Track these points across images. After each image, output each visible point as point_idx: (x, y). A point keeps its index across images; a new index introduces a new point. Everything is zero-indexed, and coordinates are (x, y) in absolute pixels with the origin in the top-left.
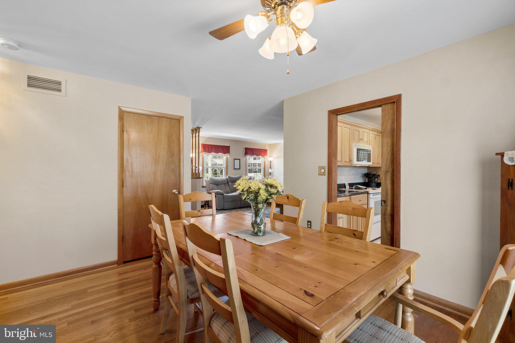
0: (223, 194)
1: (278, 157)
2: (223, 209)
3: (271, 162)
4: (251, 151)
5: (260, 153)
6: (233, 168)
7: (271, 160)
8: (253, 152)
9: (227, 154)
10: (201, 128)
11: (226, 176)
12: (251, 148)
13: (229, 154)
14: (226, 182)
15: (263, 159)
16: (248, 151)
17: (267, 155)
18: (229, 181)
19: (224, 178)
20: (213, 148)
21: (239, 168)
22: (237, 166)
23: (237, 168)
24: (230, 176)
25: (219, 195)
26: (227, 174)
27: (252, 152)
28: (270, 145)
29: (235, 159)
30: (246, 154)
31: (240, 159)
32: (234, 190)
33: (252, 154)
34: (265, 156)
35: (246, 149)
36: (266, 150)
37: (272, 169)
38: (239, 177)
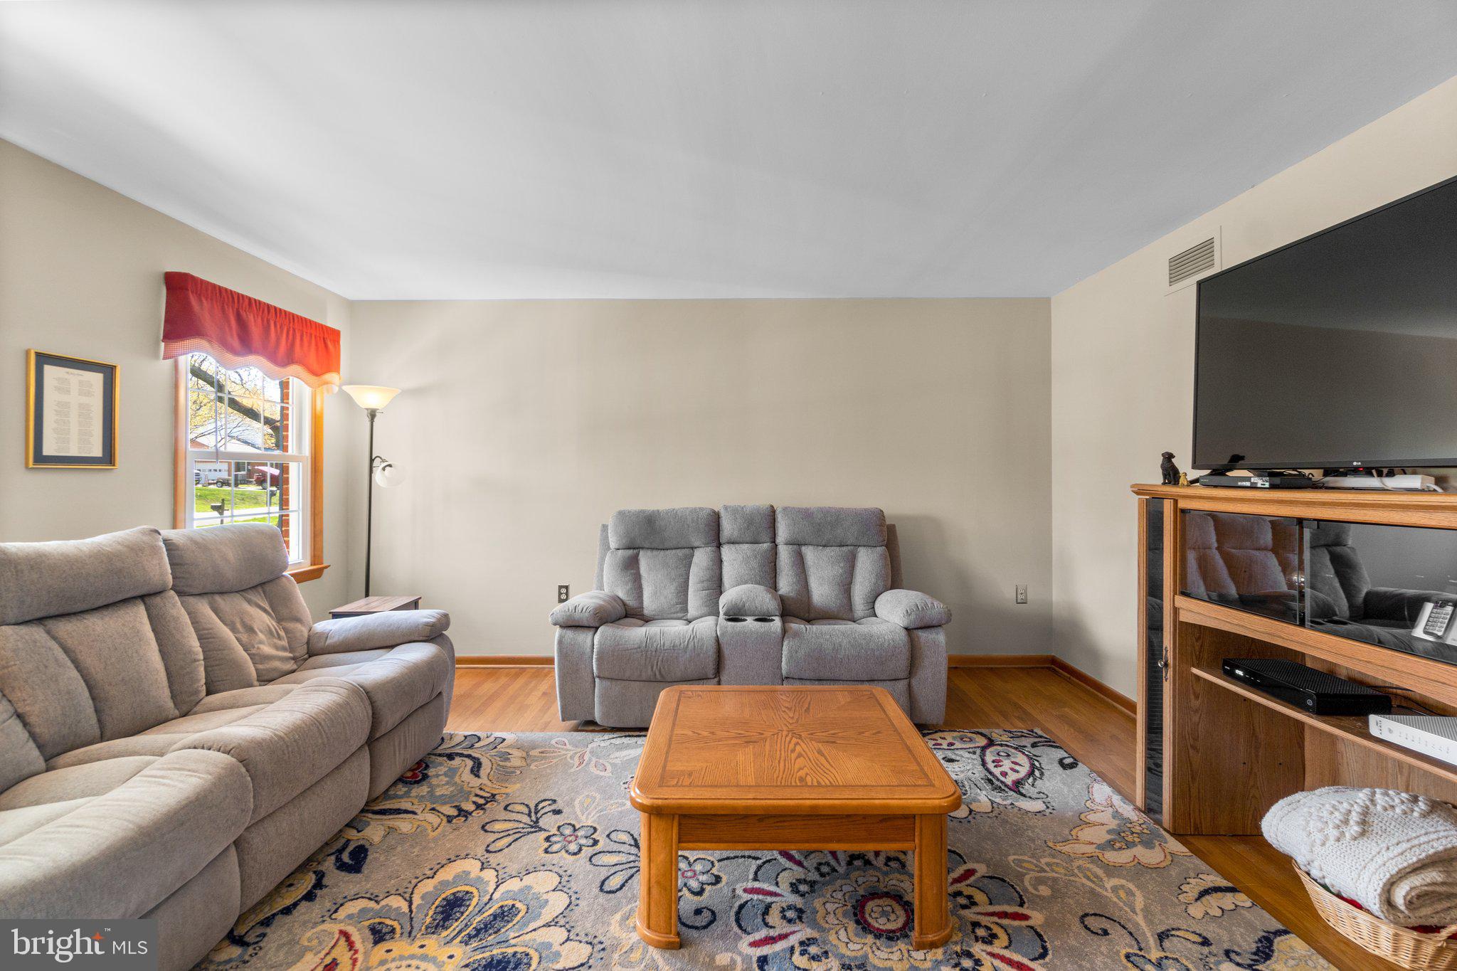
3: (372, 415)
4: (231, 316)
5: (293, 344)
6: (16, 452)
7: (371, 407)
8: (240, 321)
12: (231, 294)
15: (312, 390)
16: (201, 310)
17: (337, 370)
21: (98, 452)
22: (74, 427)
23: (73, 454)
27: (233, 323)
28: (353, 307)
29: (45, 361)
30: (177, 327)
31: (108, 372)
32: (90, 710)
33: (236, 343)
34: (328, 377)
35: (177, 285)
36: (335, 335)
37: (390, 466)
38: (135, 549)
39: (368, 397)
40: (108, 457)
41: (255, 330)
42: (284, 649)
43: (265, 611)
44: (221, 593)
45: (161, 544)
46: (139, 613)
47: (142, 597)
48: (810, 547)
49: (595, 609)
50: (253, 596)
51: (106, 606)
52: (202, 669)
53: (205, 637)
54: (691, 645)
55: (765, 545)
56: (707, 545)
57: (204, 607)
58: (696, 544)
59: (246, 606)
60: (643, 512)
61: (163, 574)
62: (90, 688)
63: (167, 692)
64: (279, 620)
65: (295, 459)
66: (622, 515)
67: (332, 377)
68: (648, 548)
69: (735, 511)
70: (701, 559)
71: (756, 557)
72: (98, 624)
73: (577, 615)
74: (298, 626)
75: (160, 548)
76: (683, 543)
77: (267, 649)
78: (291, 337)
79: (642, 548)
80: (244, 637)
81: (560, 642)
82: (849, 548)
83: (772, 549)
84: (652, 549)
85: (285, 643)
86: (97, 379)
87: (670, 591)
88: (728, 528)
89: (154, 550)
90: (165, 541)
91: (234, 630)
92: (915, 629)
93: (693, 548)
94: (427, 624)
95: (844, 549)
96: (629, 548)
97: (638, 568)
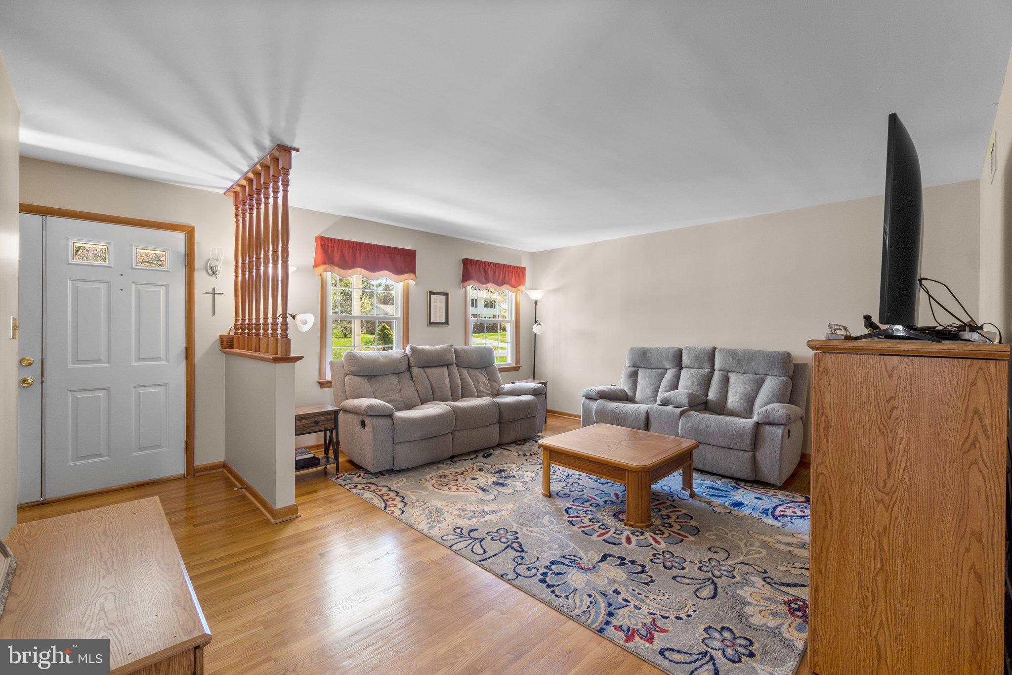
0: (390, 416)
1: (556, 291)
2: (392, 470)
3: (536, 303)
4: (482, 271)
5: (505, 276)
6: (425, 321)
7: (537, 299)
8: (485, 272)
9: (406, 276)
10: (297, 150)
11: (404, 348)
12: (482, 262)
13: (412, 275)
14: (404, 366)
15: (514, 295)
16: (472, 270)
17: (524, 285)
18: (412, 363)
19: (397, 353)
20: (358, 254)
21: (444, 321)
22: (438, 313)
23: (438, 321)
24: (418, 347)
25: (375, 420)
26: (406, 340)
27: (483, 273)
28: (533, 256)
29: (431, 293)
30: (466, 277)
31: (446, 295)
32: (431, 394)
33: (483, 280)
34: (520, 288)
35: (467, 263)
36: (523, 270)
37: (540, 324)
38: (445, 351)
39: (535, 295)
40: (447, 323)
41: (490, 274)
42: (489, 391)
43: (485, 377)
44: (472, 368)
45: (453, 350)
46: (445, 369)
47: (447, 365)
48: (734, 374)
49: (599, 391)
50: (483, 371)
51: (438, 366)
52: (461, 390)
53: (463, 380)
54: (635, 413)
55: (706, 370)
56: (673, 368)
57: (465, 372)
58: (668, 367)
59: (479, 374)
60: (643, 348)
61: (452, 359)
62: (432, 388)
63: (450, 394)
64: (489, 381)
65: (508, 322)
66: (632, 349)
67: (522, 287)
68: (643, 368)
69: (690, 349)
70: (669, 375)
71: (697, 376)
72: (434, 370)
73: (591, 393)
74: (496, 384)
75: (452, 351)
76: (661, 366)
77: (482, 389)
78: (504, 274)
79: (641, 367)
80: (476, 384)
81: (583, 404)
82: (761, 376)
83: (710, 372)
84: (646, 368)
85: (490, 389)
86: (444, 297)
87: (649, 390)
88: (685, 360)
89: (450, 351)
90: (455, 349)
91: (473, 381)
92: (765, 424)
93: (666, 369)
94: (533, 388)
95: (758, 376)
96: (634, 367)
97: (637, 377)
